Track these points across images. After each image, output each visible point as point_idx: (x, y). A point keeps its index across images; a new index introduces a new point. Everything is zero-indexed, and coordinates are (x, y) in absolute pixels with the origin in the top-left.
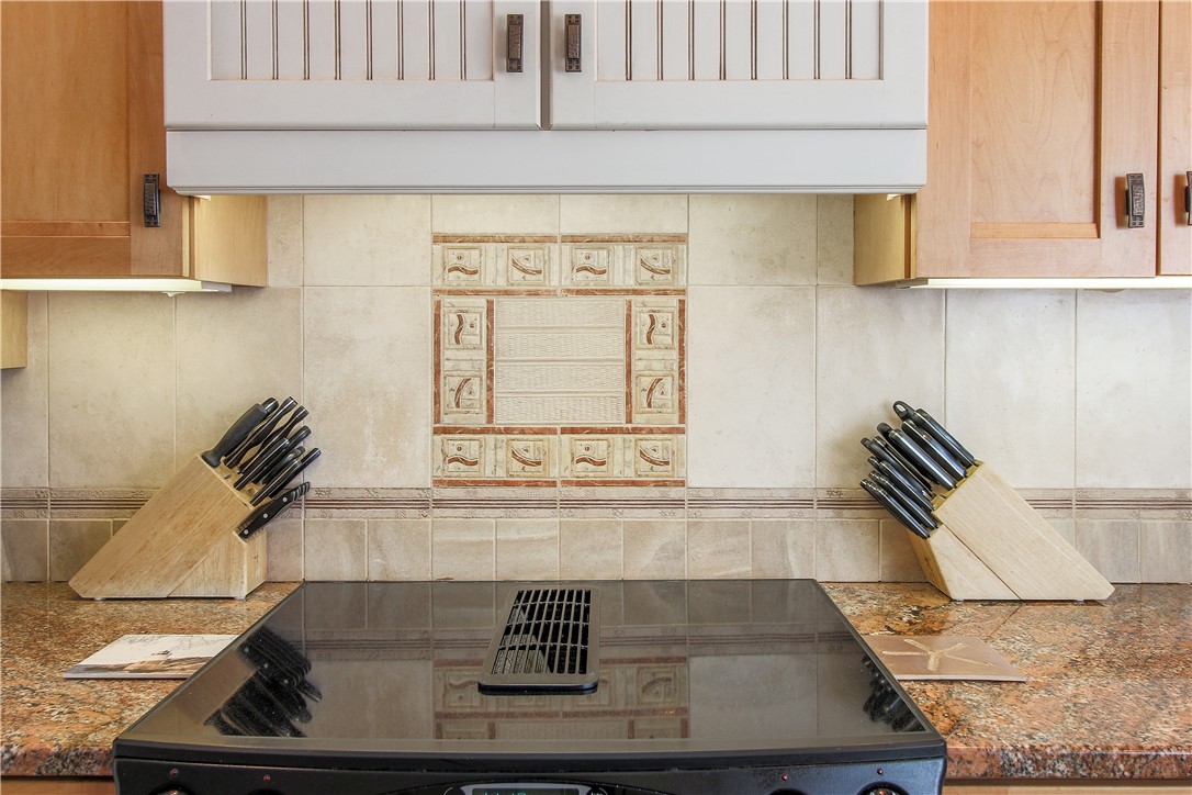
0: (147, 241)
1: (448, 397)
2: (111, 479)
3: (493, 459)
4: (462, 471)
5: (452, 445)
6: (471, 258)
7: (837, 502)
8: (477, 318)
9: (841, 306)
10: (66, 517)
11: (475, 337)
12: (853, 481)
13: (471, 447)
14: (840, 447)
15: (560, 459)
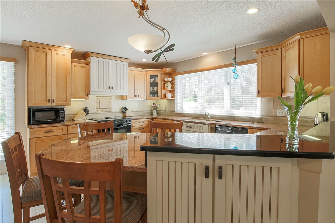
0: (87, 97)
1: (97, 107)
2: (73, 113)
3: (100, 110)
4: (98, 111)
5: (97, 110)
6: (98, 98)
7: (120, 112)
8: (99, 102)
9: (121, 101)
10: (69, 116)
11: (99, 103)
12: (121, 111)
13: (98, 110)
14: (120, 109)
15: (104, 110)
